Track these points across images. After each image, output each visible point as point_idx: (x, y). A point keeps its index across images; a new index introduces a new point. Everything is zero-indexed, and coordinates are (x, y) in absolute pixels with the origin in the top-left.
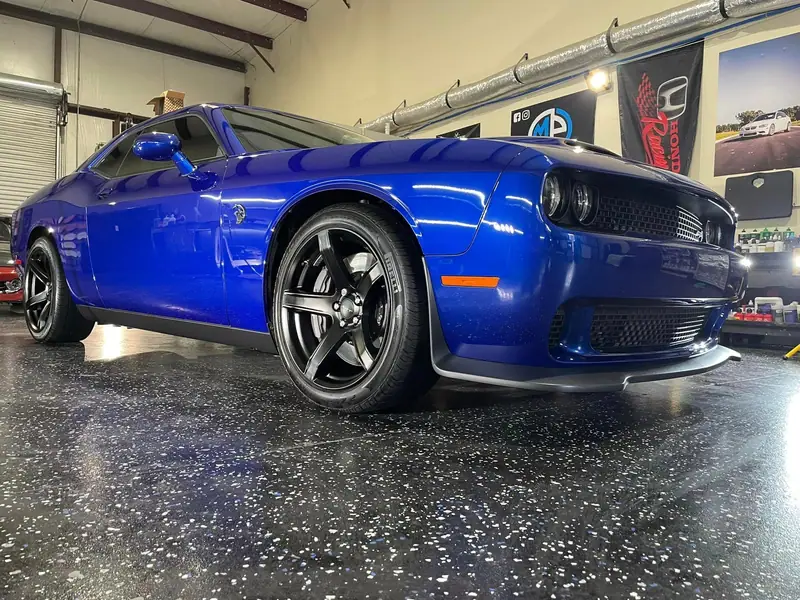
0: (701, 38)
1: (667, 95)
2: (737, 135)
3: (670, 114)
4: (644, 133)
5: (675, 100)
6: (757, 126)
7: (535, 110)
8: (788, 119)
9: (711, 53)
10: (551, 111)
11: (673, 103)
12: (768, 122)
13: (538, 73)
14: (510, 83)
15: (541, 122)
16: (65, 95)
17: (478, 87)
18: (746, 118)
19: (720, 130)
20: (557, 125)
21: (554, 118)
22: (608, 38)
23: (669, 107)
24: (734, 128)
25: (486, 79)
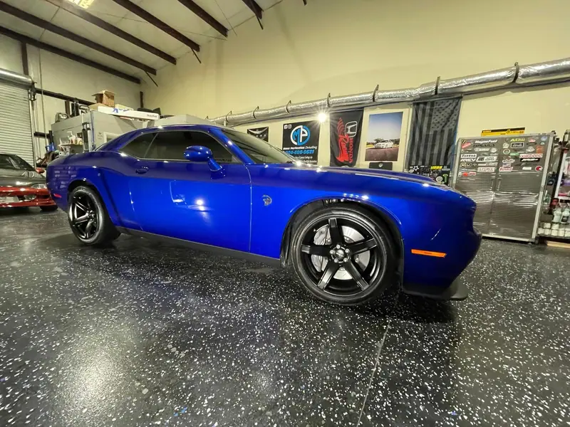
0: (363, 108)
1: (349, 127)
2: (374, 147)
3: (349, 135)
4: (339, 141)
5: (352, 130)
6: (381, 145)
7: (294, 125)
8: (392, 143)
9: (367, 114)
10: (301, 127)
11: (351, 131)
12: (385, 144)
13: (297, 109)
14: (285, 112)
15: (296, 130)
16: (33, 83)
17: (270, 112)
18: (378, 141)
19: (368, 144)
20: (304, 133)
21: (302, 130)
22: (328, 101)
23: (349, 132)
24: (373, 144)
25: (274, 109)
